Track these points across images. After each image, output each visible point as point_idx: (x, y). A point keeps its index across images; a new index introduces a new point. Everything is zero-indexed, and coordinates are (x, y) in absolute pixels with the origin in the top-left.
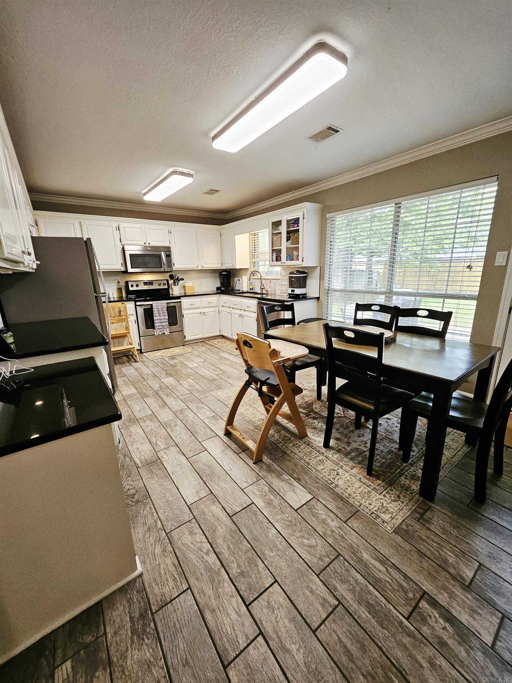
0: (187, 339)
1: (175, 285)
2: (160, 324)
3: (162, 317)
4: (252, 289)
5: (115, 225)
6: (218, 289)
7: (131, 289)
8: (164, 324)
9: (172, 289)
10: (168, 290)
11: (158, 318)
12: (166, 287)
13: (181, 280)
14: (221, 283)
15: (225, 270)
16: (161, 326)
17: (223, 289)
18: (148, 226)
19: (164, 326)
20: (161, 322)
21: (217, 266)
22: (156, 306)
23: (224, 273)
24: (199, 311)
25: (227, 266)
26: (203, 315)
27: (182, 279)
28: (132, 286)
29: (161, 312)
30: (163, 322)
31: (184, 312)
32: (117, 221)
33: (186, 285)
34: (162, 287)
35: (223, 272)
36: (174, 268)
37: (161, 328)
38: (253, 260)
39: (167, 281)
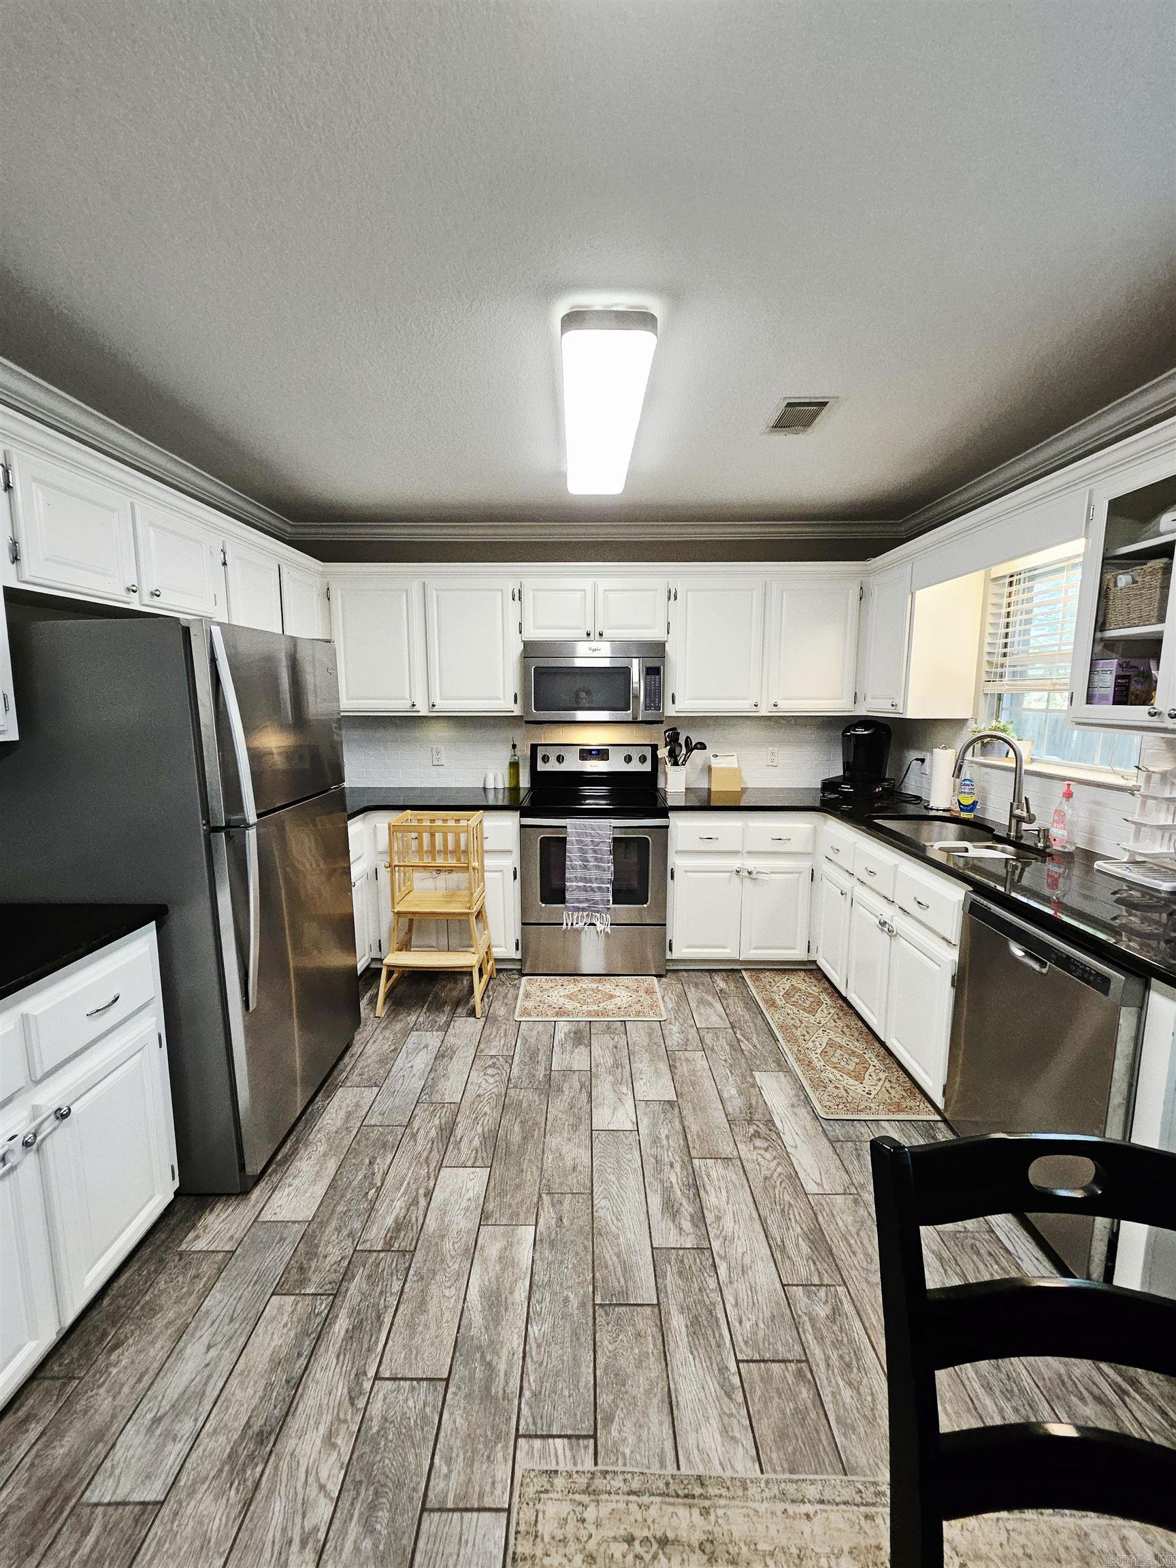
0: (677, 954)
1: (676, 764)
2: (583, 895)
3: (594, 873)
4: (972, 808)
5: (511, 585)
6: (828, 785)
7: (541, 767)
8: (598, 896)
9: (665, 773)
10: (652, 777)
11: (580, 873)
12: (647, 767)
13: (696, 747)
14: (847, 766)
15: (866, 722)
16: (587, 900)
17: (846, 788)
18: (604, 583)
19: (596, 903)
20: (585, 889)
21: (838, 704)
22: (579, 835)
23: (860, 731)
24: (736, 863)
25: (876, 705)
26: (747, 882)
27: (702, 746)
28: (545, 759)
29: (590, 856)
30: (592, 890)
31: (675, 861)
32: (514, 575)
33: (715, 764)
34: (635, 766)
35: (855, 727)
36: (670, 710)
37: (583, 909)
38: (993, 689)
39: (655, 748)
